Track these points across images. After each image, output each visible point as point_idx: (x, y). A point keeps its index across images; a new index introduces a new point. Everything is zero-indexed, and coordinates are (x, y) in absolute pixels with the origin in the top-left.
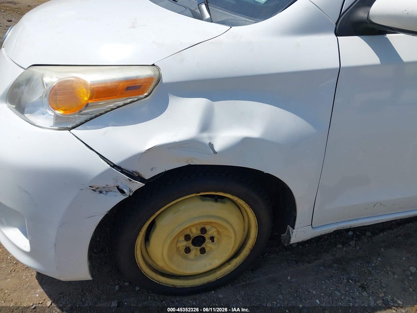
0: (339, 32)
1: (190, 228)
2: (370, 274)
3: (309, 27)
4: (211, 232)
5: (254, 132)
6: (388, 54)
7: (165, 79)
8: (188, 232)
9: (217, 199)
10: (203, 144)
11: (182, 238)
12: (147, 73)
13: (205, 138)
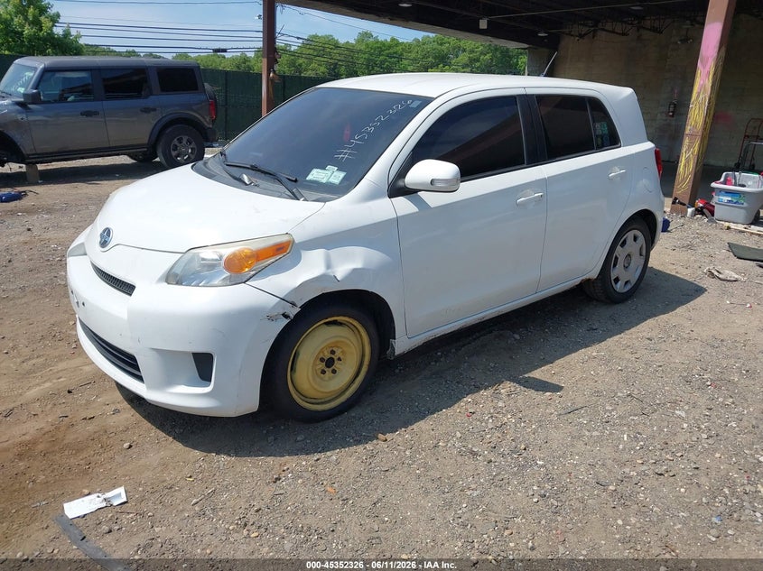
0: (391, 196)
1: (322, 351)
2: (461, 374)
3: (373, 196)
4: (338, 353)
5: (358, 265)
6: (421, 204)
7: (296, 242)
8: (321, 356)
9: (335, 323)
10: (330, 276)
11: (318, 362)
12: (285, 239)
13: (330, 272)
